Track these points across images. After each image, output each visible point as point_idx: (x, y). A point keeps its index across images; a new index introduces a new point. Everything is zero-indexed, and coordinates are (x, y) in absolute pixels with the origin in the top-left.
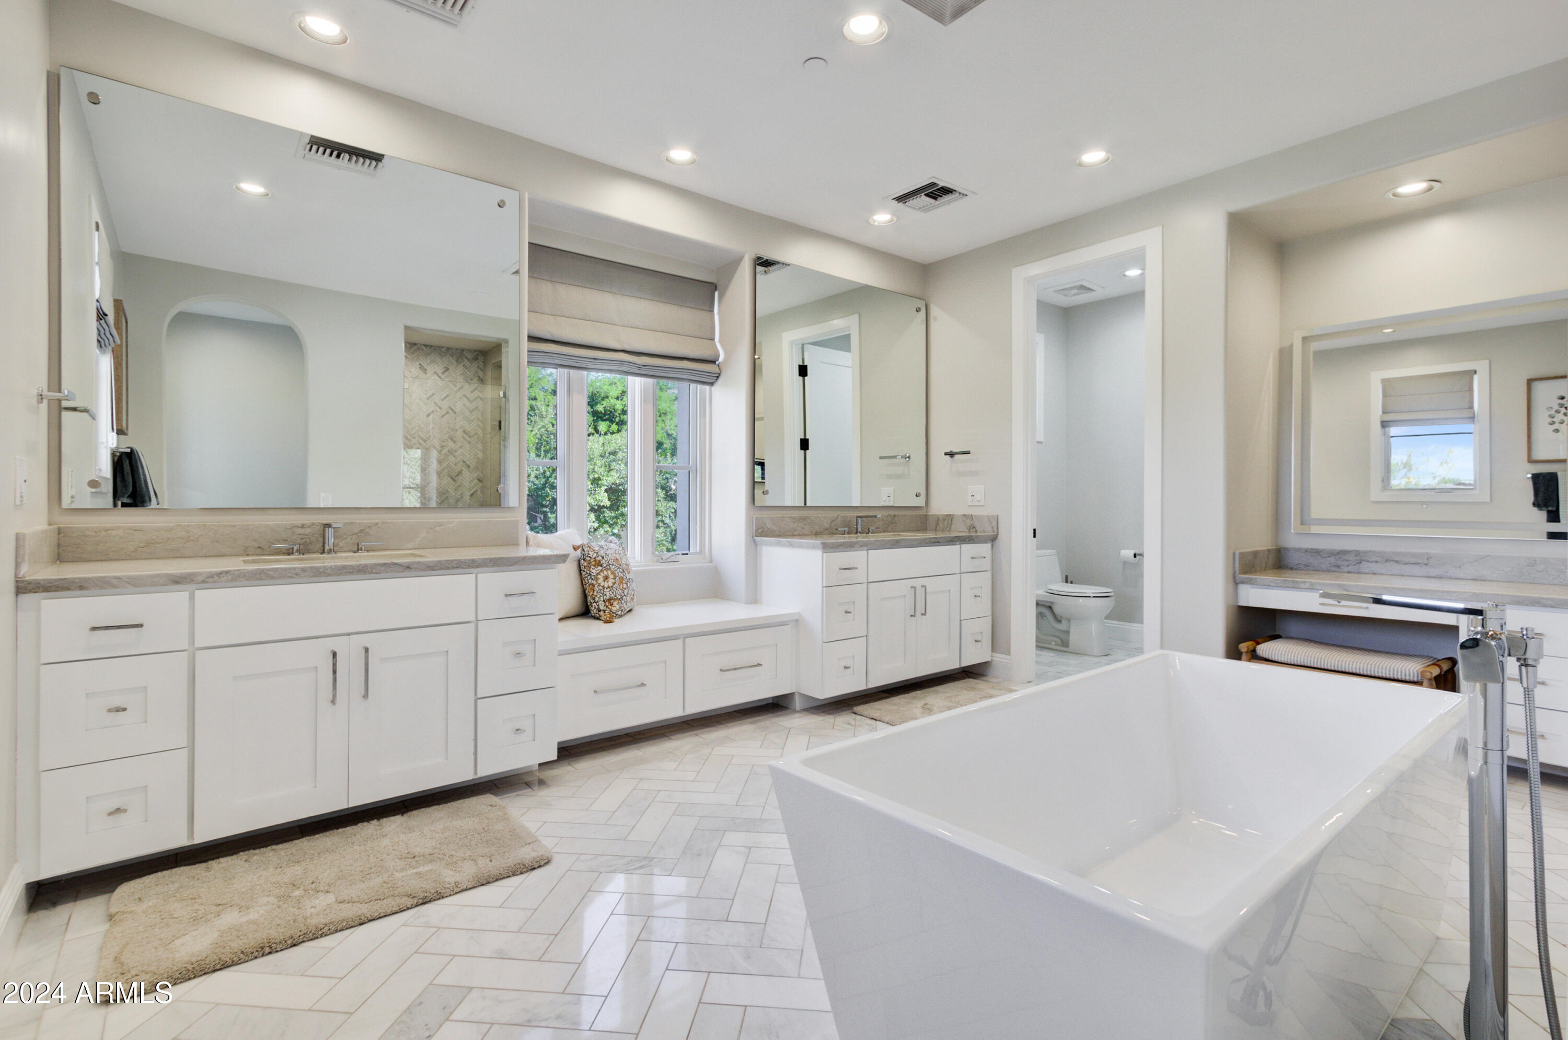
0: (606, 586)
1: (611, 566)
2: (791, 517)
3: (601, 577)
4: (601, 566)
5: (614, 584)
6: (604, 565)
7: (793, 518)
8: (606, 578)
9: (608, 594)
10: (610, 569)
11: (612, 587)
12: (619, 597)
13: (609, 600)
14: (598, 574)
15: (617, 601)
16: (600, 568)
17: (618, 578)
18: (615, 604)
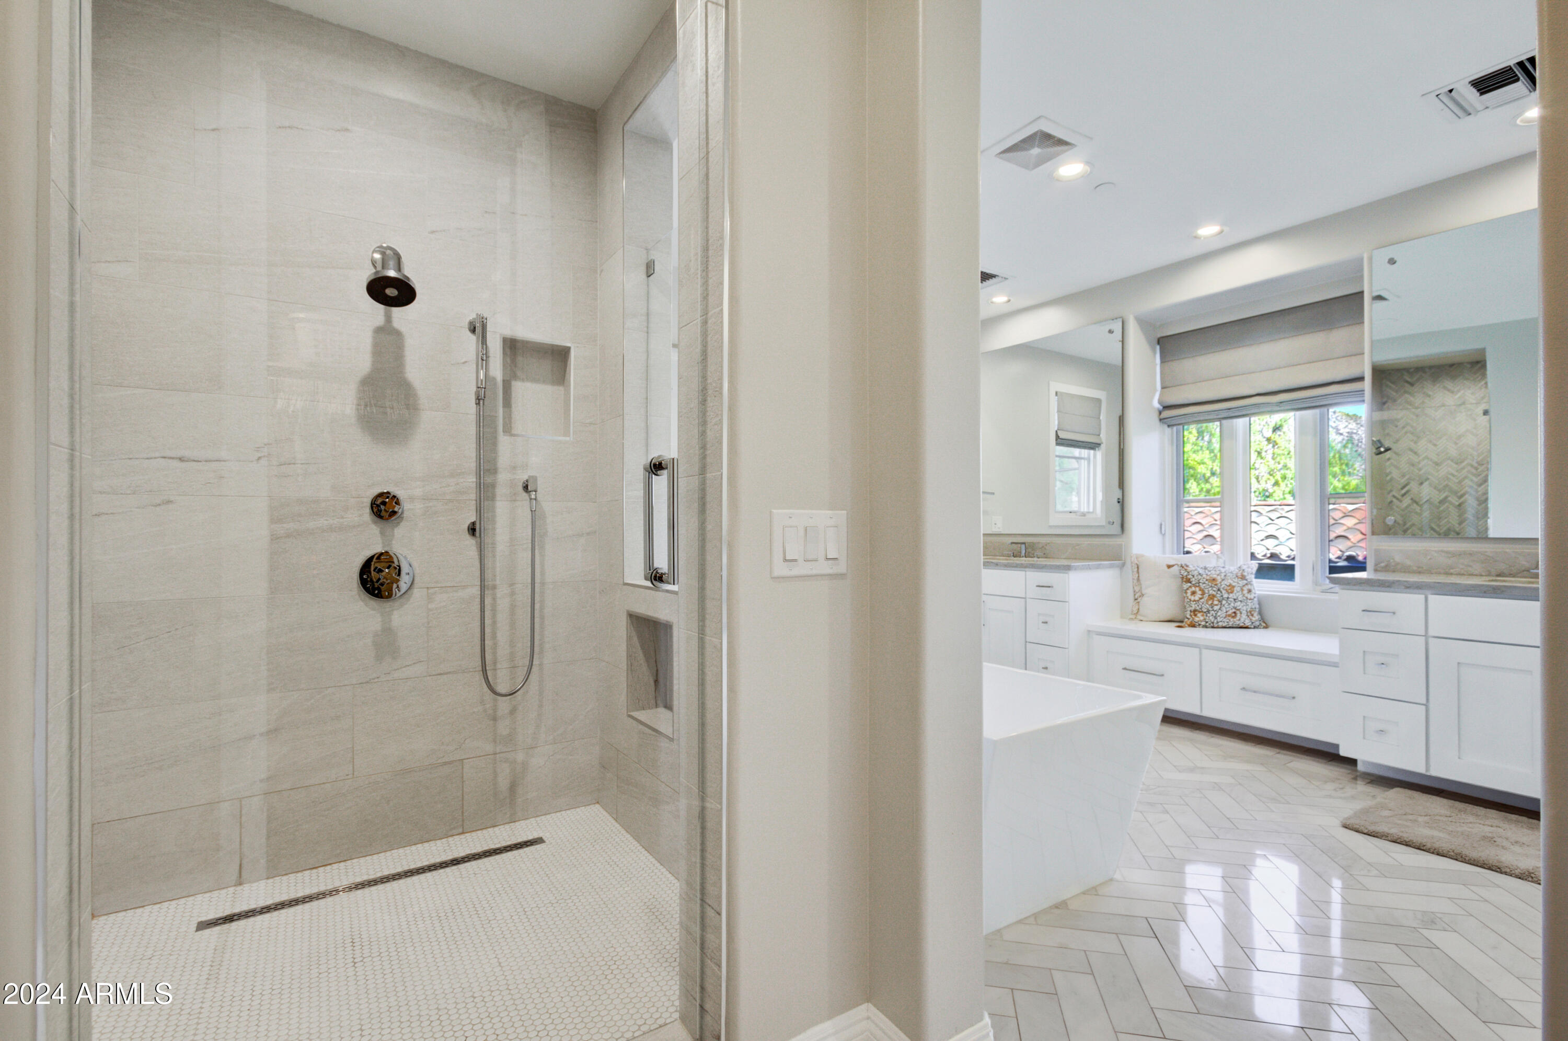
0: (1192, 599)
1: (1201, 584)
2: (1442, 551)
3: (1189, 592)
4: (1190, 583)
5: (1201, 599)
6: (1193, 583)
7: (1447, 552)
8: (1194, 593)
9: (1194, 606)
10: (1199, 586)
11: (1198, 601)
12: (1205, 610)
13: (1195, 611)
14: (1187, 589)
15: (1202, 614)
16: (1189, 584)
17: (1207, 595)
18: (1199, 615)
